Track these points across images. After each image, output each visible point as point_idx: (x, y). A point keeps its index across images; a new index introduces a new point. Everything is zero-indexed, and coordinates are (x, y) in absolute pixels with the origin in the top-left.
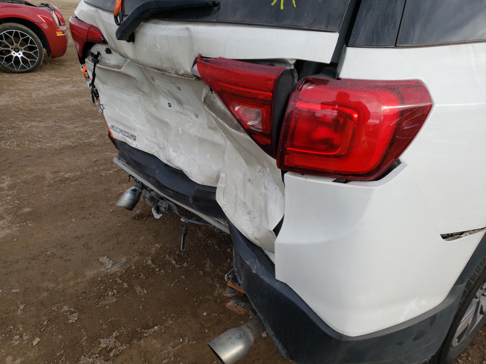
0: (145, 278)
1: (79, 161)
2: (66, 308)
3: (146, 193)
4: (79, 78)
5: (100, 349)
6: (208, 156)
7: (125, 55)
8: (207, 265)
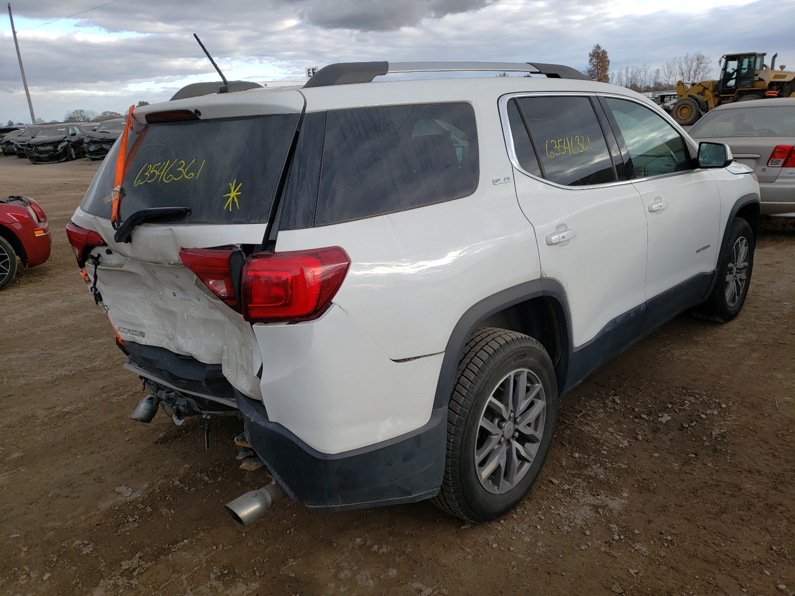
0: (171, 499)
1: (81, 391)
2: (78, 542)
3: (162, 394)
4: (71, 289)
5: (122, 571)
6: (213, 335)
7: (124, 254)
8: (246, 476)
